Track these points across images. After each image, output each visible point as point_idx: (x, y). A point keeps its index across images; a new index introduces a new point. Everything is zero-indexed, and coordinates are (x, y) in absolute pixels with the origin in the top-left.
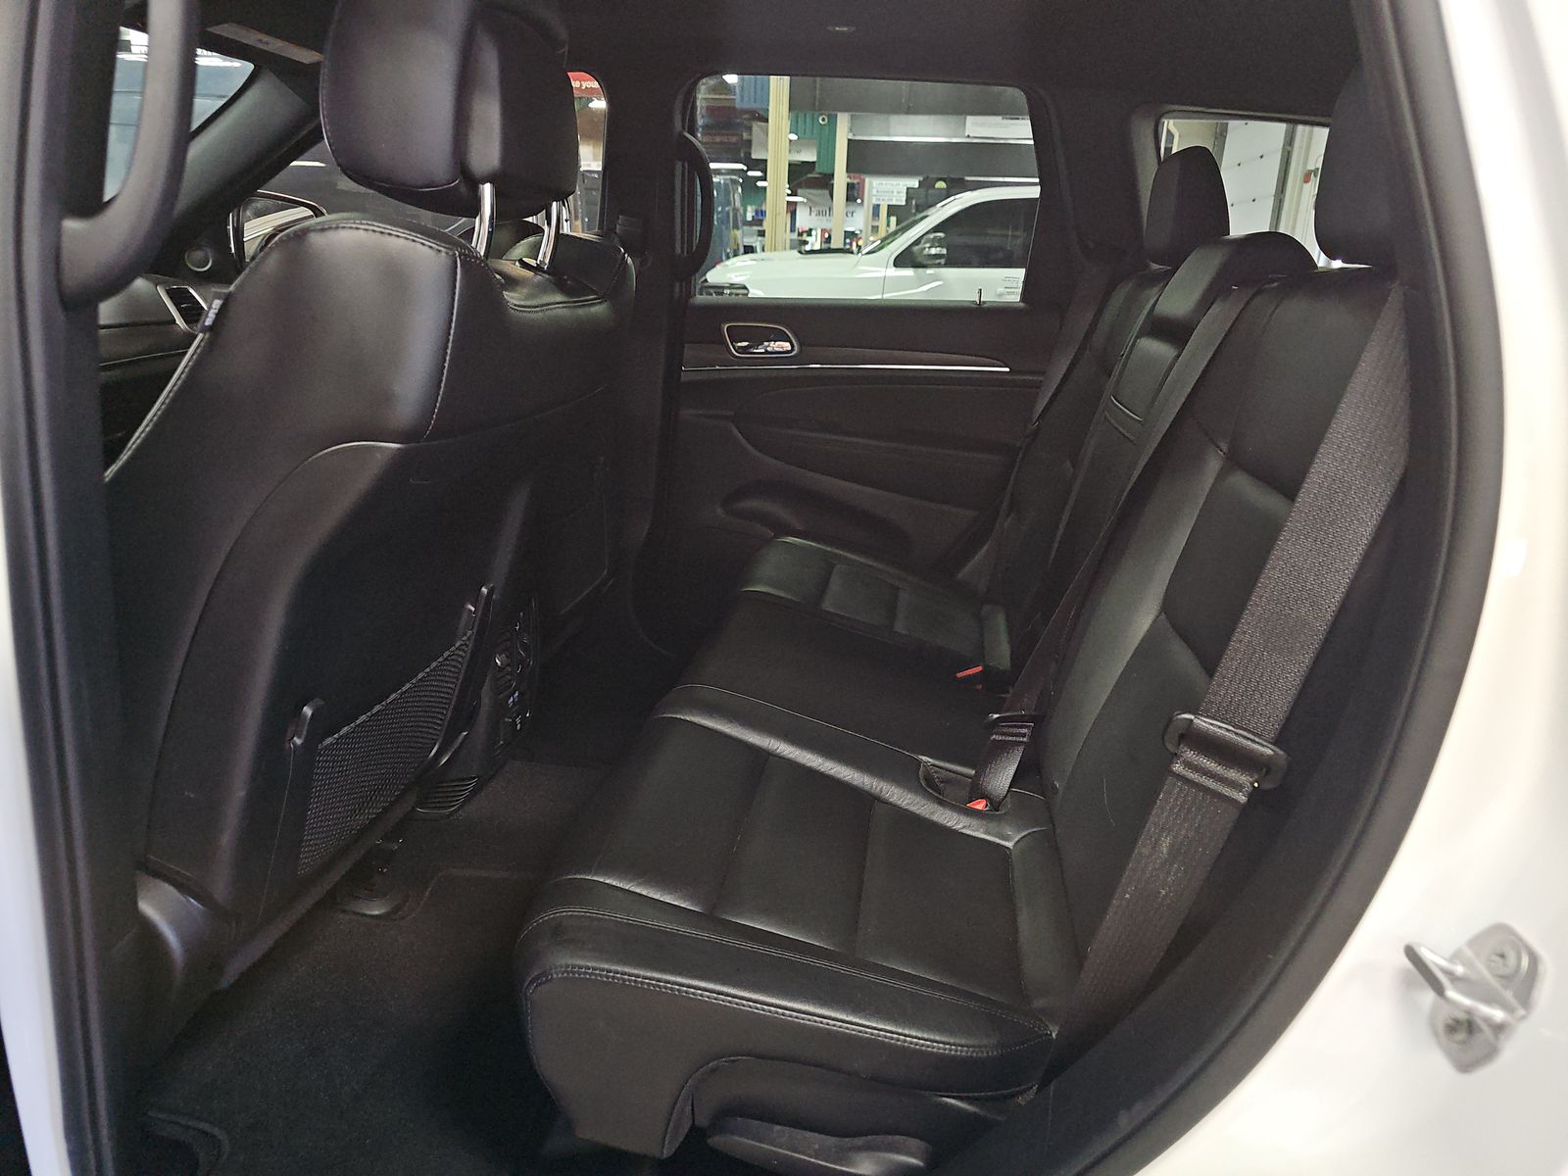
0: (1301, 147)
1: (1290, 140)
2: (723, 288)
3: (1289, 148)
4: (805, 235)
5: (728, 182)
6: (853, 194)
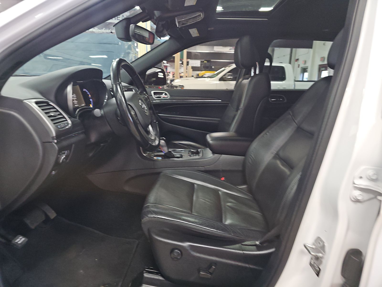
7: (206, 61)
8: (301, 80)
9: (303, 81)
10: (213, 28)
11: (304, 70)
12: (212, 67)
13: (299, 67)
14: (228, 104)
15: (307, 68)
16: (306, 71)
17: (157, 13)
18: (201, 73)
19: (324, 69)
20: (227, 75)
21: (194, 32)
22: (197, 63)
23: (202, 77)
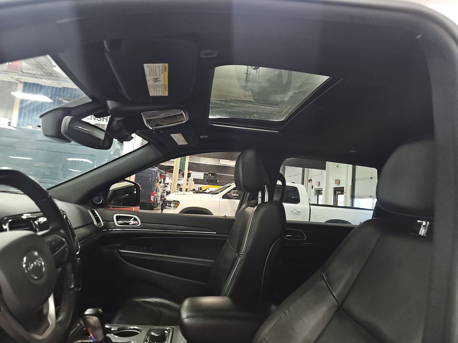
0: (306, 174)
1: (303, 172)
2: (172, 202)
3: (304, 174)
4: (166, 184)
5: (157, 171)
6: (189, 175)
7: (211, 174)
8: (316, 203)
9: (317, 205)
10: (207, 137)
11: (319, 192)
12: (217, 181)
13: (312, 188)
14: (226, 238)
15: (322, 190)
16: (321, 194)
17: (110, 104)
18: (204, 187)
19: (340, 192)
20: (232, 192)
21: (179, 139)
22: (200, 175)
23: (203, 192)
